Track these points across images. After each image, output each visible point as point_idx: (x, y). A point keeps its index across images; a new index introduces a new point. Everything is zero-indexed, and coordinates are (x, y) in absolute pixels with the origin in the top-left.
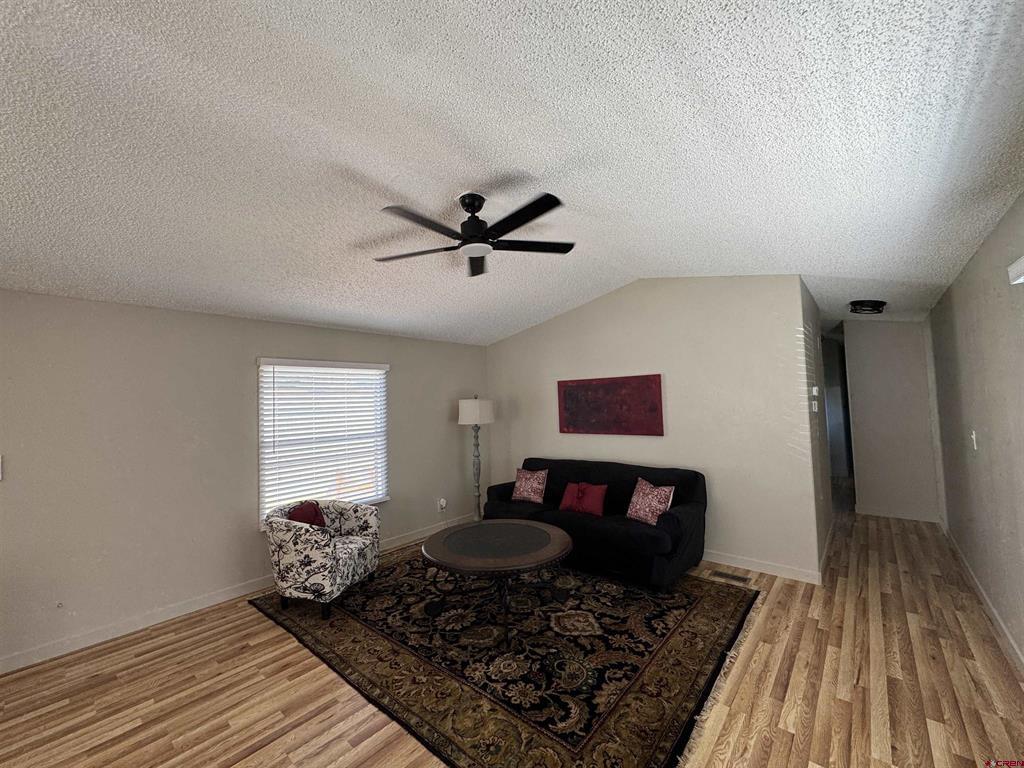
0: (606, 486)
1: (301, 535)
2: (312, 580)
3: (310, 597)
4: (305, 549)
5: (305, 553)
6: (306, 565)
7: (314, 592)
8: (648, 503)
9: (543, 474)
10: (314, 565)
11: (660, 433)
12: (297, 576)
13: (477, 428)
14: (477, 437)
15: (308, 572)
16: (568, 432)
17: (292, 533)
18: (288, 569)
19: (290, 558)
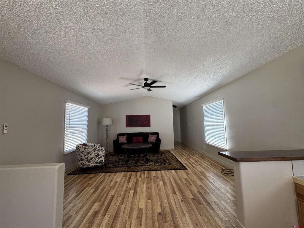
0: (142, 137)
1: (96, 149)
2: (99, 160)
3: (98, 164)
4: (98, 152)
5: (97, 153)
6: (98, 156)
7: (100, 163)
8: (152, 139)
9: (126, 136)
10: (100, 156)
11: (150, 126)
12: (94, 160)
13: (107, 126)
14: (107, 128)
15: (98, 158)
16: (129, 127)
17: (93, 149)
18: (91, 159)
19: (93, 155)
